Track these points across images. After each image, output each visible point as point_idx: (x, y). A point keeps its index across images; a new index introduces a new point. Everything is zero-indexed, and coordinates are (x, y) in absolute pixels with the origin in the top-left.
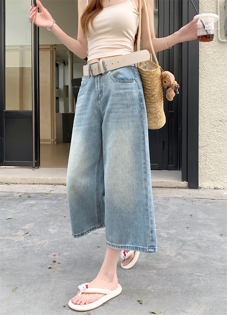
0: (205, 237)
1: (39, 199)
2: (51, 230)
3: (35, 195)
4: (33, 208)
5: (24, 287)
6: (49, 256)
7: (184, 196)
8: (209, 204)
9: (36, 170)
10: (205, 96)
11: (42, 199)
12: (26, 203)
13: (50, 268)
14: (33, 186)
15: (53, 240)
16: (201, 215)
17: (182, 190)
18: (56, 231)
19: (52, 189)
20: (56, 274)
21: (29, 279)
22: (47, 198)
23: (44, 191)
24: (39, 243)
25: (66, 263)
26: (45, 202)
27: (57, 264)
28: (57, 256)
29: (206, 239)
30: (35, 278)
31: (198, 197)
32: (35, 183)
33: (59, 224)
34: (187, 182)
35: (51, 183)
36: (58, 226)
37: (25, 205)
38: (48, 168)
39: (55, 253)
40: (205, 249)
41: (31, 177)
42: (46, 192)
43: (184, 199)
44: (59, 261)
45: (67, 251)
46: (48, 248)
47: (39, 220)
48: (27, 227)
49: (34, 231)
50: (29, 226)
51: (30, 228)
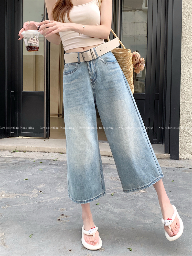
0: (184, 199)
1: (48, 165)
2: (59, 190)
3: (46, 161)
4: (44, 172)
5: (38, 234)
6: (58, 210)
7: (166, 166)
8: (188, 173)
9: (47, 140)
10: (186, 82)
11: (51, 164)
12: (39, 167)
13: (59, 220)
14: (44, 154)
15: (61, 198)
16: (181, 181)
17: (164, 160)
18: (62, 190)
19: (58, 157)
20: (64, 224)
21: (42, 228)
22: (54, 164)
23: (52, 158)
24: (50, 199)
25: (72, 216)
26: (53, 167)
27: (64, 217)
28: (65, 211)
29: (185, 201)
30: (47, 227)
31: (178, 166)
32: (45, 151)
33: (64, 185)
34: (169, 154)
35: (58, 152)
36: (64, 187)
37: (38, 169)
38: (56, 139)
39: (63, 208)
40: (183, 209)
41: (43, 147)
42: (53, 159)
43: (167, 168)
44: (67, 215)
45: (72, 207)
46: (58, 204)
47: (49, 181)
48: (40, 187)
49: (46, 190)
50: (42, 186)
51: (42, 188)
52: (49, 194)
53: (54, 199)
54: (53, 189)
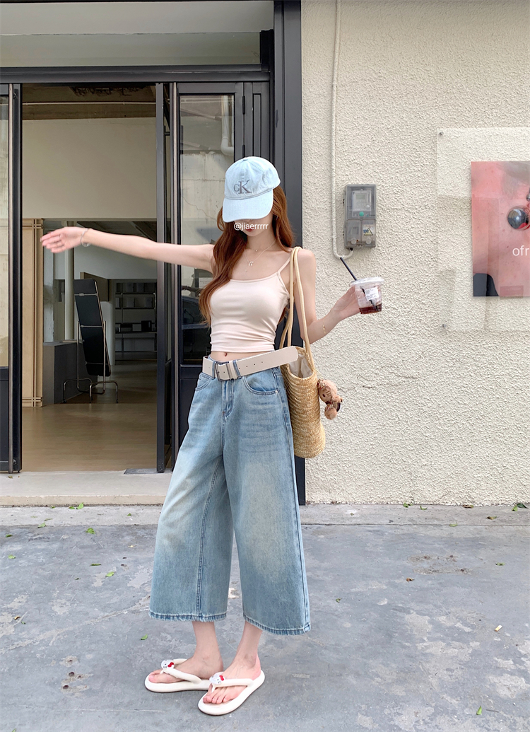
2: (57, 609)
15: (64, 630)
18: (65, 610)
24: (41, 637)
33: (69, 595)
36: (68, 601)
46: (58, 647)
47: (33, 587)
48: (15, 604)
49: (29, 613)
50: (20, 602)
51: (21, 606)
52: (37, 622)
53: (48, 634)
54: (45, 609)
